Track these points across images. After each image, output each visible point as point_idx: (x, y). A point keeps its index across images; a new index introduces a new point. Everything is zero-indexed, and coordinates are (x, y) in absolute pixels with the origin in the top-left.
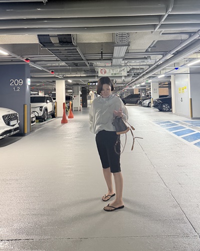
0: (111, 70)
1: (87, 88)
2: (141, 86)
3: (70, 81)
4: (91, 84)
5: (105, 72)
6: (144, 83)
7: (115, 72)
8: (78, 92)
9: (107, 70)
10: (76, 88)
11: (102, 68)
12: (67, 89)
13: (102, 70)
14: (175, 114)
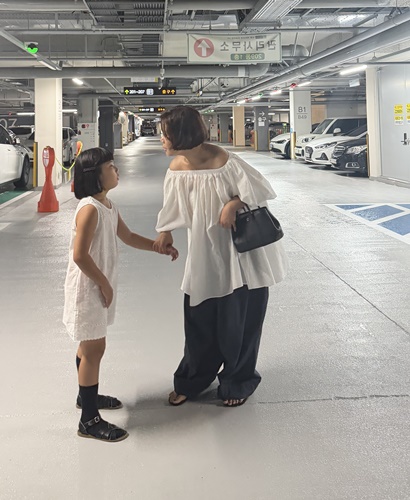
0: (230, 45)
1: (115, 103)
2: (263, 100)
3: (78, 81)
4: (132, 92)
5: (210, 50)
6: (279, 92)
7: (241, 50)
8: (94, 114)
9: (217, 44)
10: (87, 102)
11: (199, 37)
12: (65, 106)
13: (199, 42)
14: (378, 180)
